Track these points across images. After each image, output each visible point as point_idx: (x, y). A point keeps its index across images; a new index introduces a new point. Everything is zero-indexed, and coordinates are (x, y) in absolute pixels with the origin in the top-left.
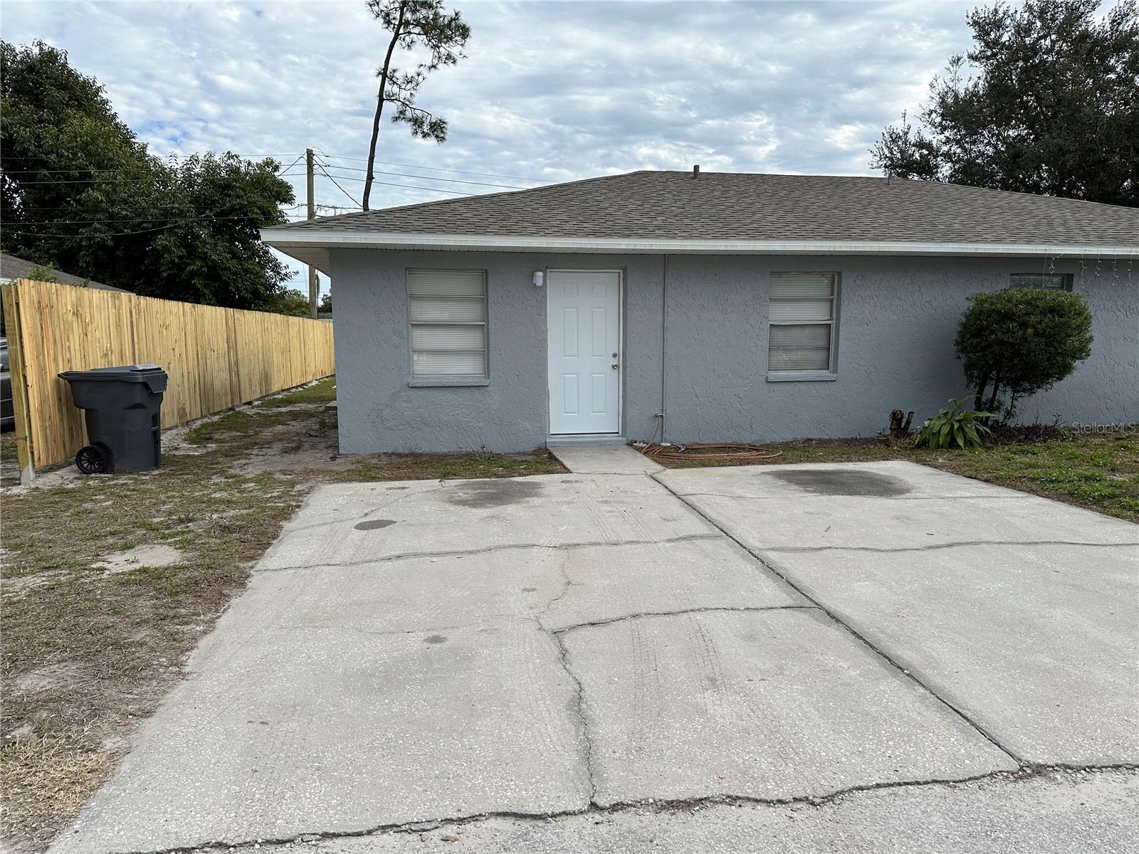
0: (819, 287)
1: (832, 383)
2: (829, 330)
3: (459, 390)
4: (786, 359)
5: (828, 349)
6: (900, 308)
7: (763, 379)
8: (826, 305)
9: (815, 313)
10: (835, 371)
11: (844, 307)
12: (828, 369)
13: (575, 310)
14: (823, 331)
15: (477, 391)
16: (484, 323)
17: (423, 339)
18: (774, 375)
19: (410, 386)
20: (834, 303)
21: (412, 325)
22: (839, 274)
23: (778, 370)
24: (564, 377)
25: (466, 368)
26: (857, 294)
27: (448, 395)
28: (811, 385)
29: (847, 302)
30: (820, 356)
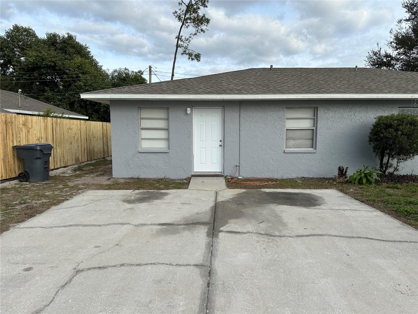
0: (308, 114)
1: (314, 153)
2: (314, 132)
3: (158, 154)
4: (294, 143)
5: (313, 139)
6: (345, 122)
7: (283, 152)
8: (312, 121)
9: (307, 124)
10: (316, 149)
11: (319, 122)
12: (313, 148)
13: (205, 123)
14: (310, 132)
15: (164, 154)
16: (168, 128)
17: (145, 134)
18: (287, 150)
19: (139, 152)
20: (315, 120)
21: (141, 129)
22: (317, 108)
23: (290, 148)
24: (200, 149)
25: (161, 145)
26: (325, 116)
27: (154, 155)
29: (320, 120)
30: (309, 142)
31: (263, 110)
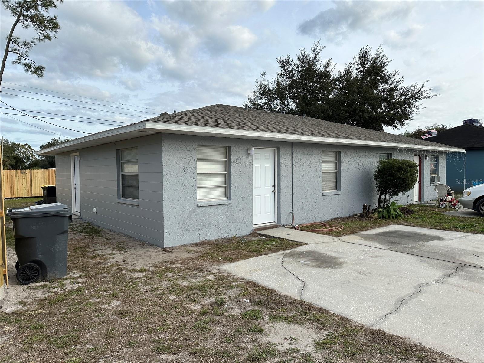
0: (333, 157)
1: (339, 195)
2: (337, 175)
3: (219, 206)
4: (326, 186)
5: (336, 182)
8: (335, 164)
9: (332, 167)
10: (340, 190)
11: (342, 165)
12: (336, 189)
13: (259, 166)
14: (335, 174)
15: (226, 207)
16: (227, 172)
17: (201, 181)
18: (324, 193)
22: (340, 152)
23: (325, 190)
26: (345, 160)
27: (214, 209)
28: (334, 196)
29: (342, 163)
31: (307, 152)
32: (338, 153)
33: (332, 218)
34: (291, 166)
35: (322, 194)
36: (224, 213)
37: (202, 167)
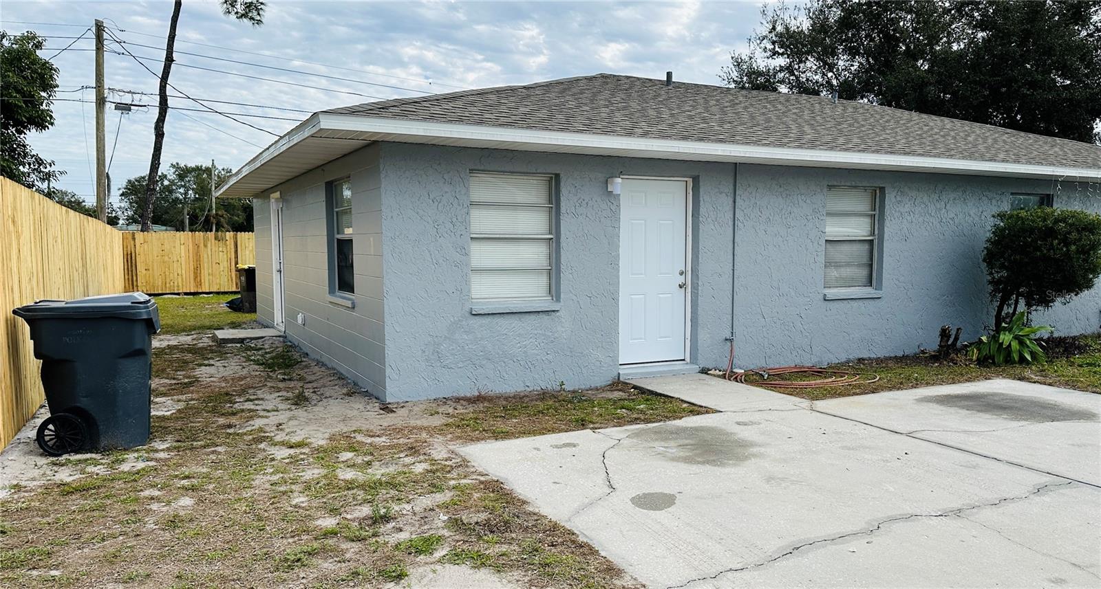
0: (863, 202)
1: (878, 300)
2: (872, 247)
3: (527, 316)
4: (837, 276)
5: (871, 266)
7: (821, 297)
8: (867, 220)
9: (858, 228)
10: (879, 287)
11: (887, 223)
12: (872, 286)
13: (643, 222)
14: (866, 247)
15: (545, 317)
16: (551, 236)
17: (482, 255)
18: (832, 293)
19: (474, 313)
20: (877, 216)
21: (472, 238)
22: (882, 189)
23: (830, 287)
24: (632, 298)
25: (531, 291)
26: (897, 209)
27: (514, 322)
28: (860, 302)
29: (889, 219)
30: (864, 272)
31: (782, 189)
32: (878, 191)
33: (851, 357)
34: (731, 223)
35: (822, 295)
36: (541, 332)
37: (483, 222)
